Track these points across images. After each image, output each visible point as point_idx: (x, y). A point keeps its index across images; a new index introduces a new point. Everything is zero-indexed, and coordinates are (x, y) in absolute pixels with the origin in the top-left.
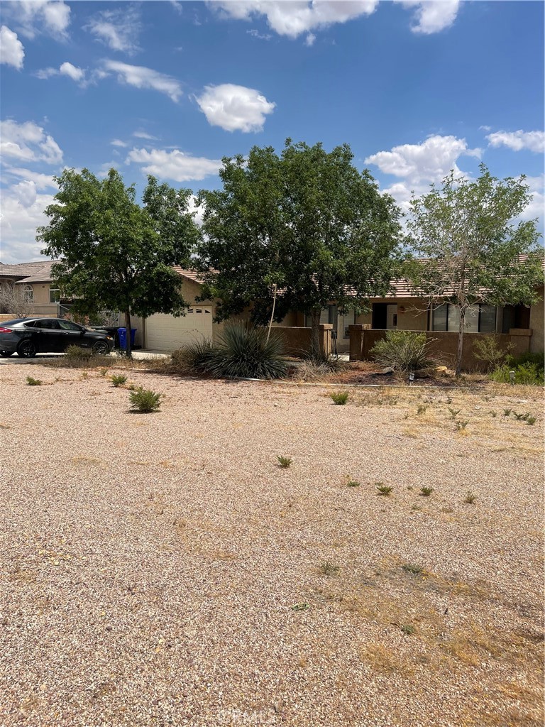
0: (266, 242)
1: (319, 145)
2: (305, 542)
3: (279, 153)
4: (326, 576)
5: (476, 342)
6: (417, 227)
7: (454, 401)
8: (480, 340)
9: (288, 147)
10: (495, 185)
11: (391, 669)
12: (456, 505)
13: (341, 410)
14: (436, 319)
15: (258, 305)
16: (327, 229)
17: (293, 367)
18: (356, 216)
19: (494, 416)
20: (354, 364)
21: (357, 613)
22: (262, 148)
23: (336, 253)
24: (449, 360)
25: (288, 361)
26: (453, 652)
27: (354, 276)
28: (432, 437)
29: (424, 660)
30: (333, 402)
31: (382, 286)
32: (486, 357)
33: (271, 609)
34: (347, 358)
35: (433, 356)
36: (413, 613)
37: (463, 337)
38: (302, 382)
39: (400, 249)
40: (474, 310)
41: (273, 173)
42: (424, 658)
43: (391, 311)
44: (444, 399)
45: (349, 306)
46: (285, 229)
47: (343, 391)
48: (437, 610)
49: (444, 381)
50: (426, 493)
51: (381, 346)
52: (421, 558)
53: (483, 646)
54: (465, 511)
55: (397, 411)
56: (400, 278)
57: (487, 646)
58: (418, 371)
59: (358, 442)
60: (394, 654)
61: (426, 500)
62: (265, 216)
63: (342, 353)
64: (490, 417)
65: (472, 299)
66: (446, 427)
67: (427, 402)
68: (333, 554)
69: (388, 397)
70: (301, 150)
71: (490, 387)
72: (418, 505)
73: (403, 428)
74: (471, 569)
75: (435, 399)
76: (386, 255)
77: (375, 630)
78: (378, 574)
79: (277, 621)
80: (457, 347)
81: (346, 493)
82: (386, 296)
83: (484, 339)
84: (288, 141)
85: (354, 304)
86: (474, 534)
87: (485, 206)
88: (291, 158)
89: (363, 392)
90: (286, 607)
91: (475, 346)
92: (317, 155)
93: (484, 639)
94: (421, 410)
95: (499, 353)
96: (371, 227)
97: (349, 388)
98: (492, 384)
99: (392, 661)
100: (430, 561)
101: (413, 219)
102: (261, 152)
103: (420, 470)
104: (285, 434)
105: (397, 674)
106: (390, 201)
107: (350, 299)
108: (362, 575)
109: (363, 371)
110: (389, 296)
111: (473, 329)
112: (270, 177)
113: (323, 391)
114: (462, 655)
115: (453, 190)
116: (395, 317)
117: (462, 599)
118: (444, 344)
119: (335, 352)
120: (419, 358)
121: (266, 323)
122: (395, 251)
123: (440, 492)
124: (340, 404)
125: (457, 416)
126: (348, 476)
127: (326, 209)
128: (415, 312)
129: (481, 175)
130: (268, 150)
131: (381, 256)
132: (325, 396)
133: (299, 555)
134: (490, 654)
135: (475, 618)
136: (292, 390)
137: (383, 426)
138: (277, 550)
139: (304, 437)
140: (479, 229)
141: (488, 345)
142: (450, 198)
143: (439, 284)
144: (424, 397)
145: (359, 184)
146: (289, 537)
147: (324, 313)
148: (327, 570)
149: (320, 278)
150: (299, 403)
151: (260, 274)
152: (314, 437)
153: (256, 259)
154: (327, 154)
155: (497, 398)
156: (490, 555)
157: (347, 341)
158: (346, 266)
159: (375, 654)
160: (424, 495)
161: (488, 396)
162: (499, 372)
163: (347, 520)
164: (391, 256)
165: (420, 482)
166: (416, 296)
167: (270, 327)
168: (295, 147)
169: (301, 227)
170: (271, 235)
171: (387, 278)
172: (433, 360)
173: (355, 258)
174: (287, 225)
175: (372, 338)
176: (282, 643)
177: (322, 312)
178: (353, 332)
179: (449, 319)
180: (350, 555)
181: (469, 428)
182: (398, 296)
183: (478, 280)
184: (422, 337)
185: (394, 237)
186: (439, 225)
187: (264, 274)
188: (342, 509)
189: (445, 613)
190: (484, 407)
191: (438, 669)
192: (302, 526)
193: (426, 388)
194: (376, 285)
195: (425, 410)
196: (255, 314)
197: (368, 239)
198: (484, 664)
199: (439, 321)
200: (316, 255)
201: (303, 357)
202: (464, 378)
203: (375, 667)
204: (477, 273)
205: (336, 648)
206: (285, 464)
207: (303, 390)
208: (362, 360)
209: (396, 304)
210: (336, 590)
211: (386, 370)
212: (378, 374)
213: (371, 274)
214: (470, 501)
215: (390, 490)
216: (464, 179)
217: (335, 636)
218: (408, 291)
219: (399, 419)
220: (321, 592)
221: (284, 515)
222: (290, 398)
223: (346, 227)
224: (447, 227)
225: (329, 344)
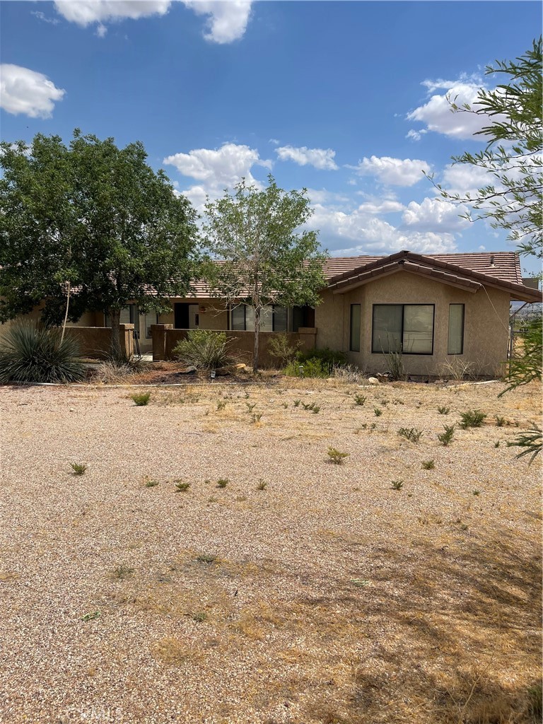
0: (56, 237)
1: (111, 140)
2: (99, 549)
3: (67, 143)
4: (120, 580)
5: (270, 340)
6: (212, 230)
7: (251, 395)
8: (274, 339)
9: (77, 139)
10: (282, 196)
11: (182, 659)
12: (250, 493)
13: (143, 411)
14: (234, 319)
15: (50, 303)
16: (123, 227)
17: (92, 370)
18: (152, 215)
19: (286, 408)
20: (157, 364)
21: (151, 611)
22: (48, 136)
23: (133, 251)
24: (247, 358)
25: (87, 363)
26: (241, 629)
27: (153, 275)
28: (231, 431)
29: (214, 643)
30: (134, 404)
31: (182, 287)
32: (280, 354)
33: (58, 624)
34: (150, 358)
35: (232, 354)
36: (206, 601)
37: (259, 335)
38: (102, 385)
39: (198, 250)
40: (267, 311)
41: (60, 164)
42: (214, 641)
43: (193, 311)
44: (243, 394)
45: (149, 305)
46: (76, 224)
47: (145, 392)
48: (228, 594)
49: (244, 377)
50: (222, 484)
51: (183, 345)
52: (215, 547)
53: (268, 619)
54: (257, 498)
55: (199, 408)
56: (199, 279)
57: (271, 619)
58: (219, 369)
59: (158, 442)
60: (186, 644)
61: (222, 492)
62: (53, 210)
63: (144, 353)
64: (282, 409)
65: (265, 300)
66: (243, 420)
67: (227, 398)
68: (129, 556)
69: (191, 396)
70: (91, 143)
71: (283, 381)
72: (215, 497)
73: (203, 424)
74: (260, 550)
75: (235, 395)
76: (185, 256)
77: (168, 624)
78: (173, 570)
79: (64, 635)
80: (254, 345)
81: (145, 494)
82: (187, 296)
83: (277, 337)
84: (77, 132)
85: (155, 304)
86: (264, 518)
87: (274, 214)
88: (81, 150)
89: (166, 391)
90: (75, 620)
91: (270, 344)
92: (109, 150)
93: (269, 613)
94: (220, 406)
95: (290, 350)
96: (168, 227)
97: (151, 388)
98: (284, 378)
99: (183, 651)
100: (223, 549)
101: (208, 222)
102: (46, 141)
103: (218, 464)
104: (81, 440)
105: (188, 662)
106: (186, 203)
107: (150, 298)
108: (157, 573)
109: (166, 370)
110: (189, 297)
111: (267, 328)
112: (57, 168)
113: (125, 393)
114: (249, 632)
115: (245, 196)
116: (197, 317)
117: (251, 579)
118: (242, 342)
119: (138, 351)
120: (220, 356)
121: (59, 322)
122: (193, 252)
123: (234, 483)
124: (141, 405)
125: (254, 409)
126: (147, 477)
127: (121, 207)
128: (214, 313)
129: (269, 185)
130: (54, 139)
131: (180, 257)
132: (127, 398)
133: (92, 563)
134: (274, 626)
135: (261, 594)
136: (91, 393)
137: (184, 424)
138: (68, 562)
139: (102, 441)
140: (268, 235)
141: (280, 343)
142: (241, 204)
143: (235, 285)
144: (225, 393)
145: (154, 184)
146: (82, 546)
147: (125, 313)
148: (121, 574)
149: (118, 277)
150: (98, 407)
151: (50, 271)
152: (113, 441)
153: (46, 255)
154: (120, 150)
155: (289, 390)
156: (277, 535)
157: (150, 341)
158: (144, 265)
159: (167, 648)
160: (220, 487)
161: (282, 390)
162: (291, 367)
163: (144, 521)
164: (189, 258)
165: (217, 475)
166: (214, 297)
167: (64, 327)
168: (84, 139)
169: (95, 223)
170: (61, 230)
171: (186, 278)
172: (233, 358)
173: (154, 258)
174: (79, 220)
175: (174, 338)
176: (70, 657)
177: (121, 311)
178: (155, 332)
179: (247, 319)
180: (146, 555)
181: (264, 420)
182: (198, 297)
183: (270, 282)
184: (222, 336)
185: (192, 238)
186: (233, 229)
187: (55, 271)
188: (140, 510)
189: (235, 595)
190: (278, 400)
191: (227, 649)
192: (97, 532)
193: (227, 385)
194: (176, 285)
195: (224, 406)
196: (47, 313)
197: (166, 239)
198: (268, 636)
199: (238, 321)
200: (112, 253)
201: (103, 358)
202: (260, 374)
203: (167, 660)
204: (268, 276)
205: (128, 649)
206: (80, 471)
207: (103, 392)
208: (166, 360)
209: (197, 304)
210: (130, 593)
211: (190, 369)
212: (181, 373)
213: (171, 274)
214: (262, 488)
215: (188, 486)
216: (255, 187)
217: (127, 639)
218: (207, 292)
219: (199, 416)
220: (114, 597)
221: (76, 524)
222: (88, 402)
223: (143, 225)
224: (240, 231)
225: (131, 344)
